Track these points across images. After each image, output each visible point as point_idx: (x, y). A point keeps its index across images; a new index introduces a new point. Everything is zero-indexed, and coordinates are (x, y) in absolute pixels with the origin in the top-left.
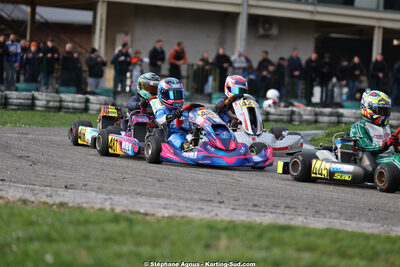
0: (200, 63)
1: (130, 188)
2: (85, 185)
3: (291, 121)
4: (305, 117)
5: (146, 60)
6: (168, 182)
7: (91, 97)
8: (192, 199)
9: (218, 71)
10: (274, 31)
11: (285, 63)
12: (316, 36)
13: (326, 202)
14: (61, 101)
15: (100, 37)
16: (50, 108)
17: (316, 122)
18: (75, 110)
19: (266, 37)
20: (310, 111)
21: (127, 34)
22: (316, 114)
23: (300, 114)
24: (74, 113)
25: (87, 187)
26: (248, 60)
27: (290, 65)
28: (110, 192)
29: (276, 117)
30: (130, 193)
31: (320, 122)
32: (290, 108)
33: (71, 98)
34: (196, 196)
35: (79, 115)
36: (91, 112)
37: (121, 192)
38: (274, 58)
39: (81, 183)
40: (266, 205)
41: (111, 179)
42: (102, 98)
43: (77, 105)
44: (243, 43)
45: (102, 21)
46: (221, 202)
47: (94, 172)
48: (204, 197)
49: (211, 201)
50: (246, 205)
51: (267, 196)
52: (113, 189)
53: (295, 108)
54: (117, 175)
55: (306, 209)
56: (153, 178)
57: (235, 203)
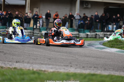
0: (63, 18)
1: (39, 62)
2: (23, 61)
3: (96, 37)
4: (101, 36)
5: (44, 17)
6: (53, 60)
7: (25, 31)
8: (61, 65)
9: (70, 20)
10: (89, 6)
11: (93, 17)
12: (104, 7)
13: (108, 65)
15: (28, 9)
19: (87, 8)
20: (103, 34)
21: (37, 8)
23: (99, 35)
25: (24, 62)
28: (32, 63)
30: (39, 63)
32: (95, 33)
37: (36, 63)
39: (22, 61)
40: (87, 67)
41: (32, 59)
42: (29, 31)
44: (78, 10)
46: (71, 66)
47: (26, 57)
48: (65, 65)
49: (68, 66)
50: (80, 67)
51: (88, 64)
52: (33, 62)
53: (97, 33)
54: (34, 57)
55: (101, 68)
56: (47, 58)
57: (76, 66)
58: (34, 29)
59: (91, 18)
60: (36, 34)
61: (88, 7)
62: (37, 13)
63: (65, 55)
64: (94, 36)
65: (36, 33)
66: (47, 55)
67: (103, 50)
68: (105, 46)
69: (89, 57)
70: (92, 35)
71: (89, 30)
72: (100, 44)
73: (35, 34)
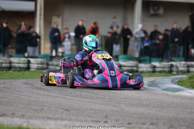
0: (109, 35)
1: (44, 115)
2: (13, 114)
3: (170, 72)
4: (181, 69)
5: (73, 34)
6: (73, 111)
7: (31, 60)
8: (86, 121)
9: (122, 40)
10: (161, 11)
11: (169, 33)
12: (190, 14)
13: (180, 121)
14: (10, 63)
15: (40, 19)
16: (3, 68)
17: (188, 72)
18: (21, 69)
19: (156, 15)
20: (184, 64)
21: (58, 16)
22: (188, 66)
23: (177, 67)
24: (20, 71)
25: (14, 115)
26: (145, 32)
27: (172, 34)
28: (30, 118)
29: (160, 69)
30: (43, 118)
31: (191, 72)
32: (170, 63)
33: (18, 61)
34: (89, 119)
35: (23, 72)
36: (31, 70)
37: (37, 118)
38: (161, 29)
39: (10, 113)
40: (137, 123)
41: (33, 110)
42: (39, 60)
43: (22, 65)
44: (139, 20)
45: (41, 8)
46: (106, 122)
47: (23, 106)
48: (94, 119)
49: (99, 121)
50: (123, 123)
51: (140, 118)
52: (32, 116)
53: (173, 63)
54: (38, 107)
55: (165, 125)
56: (63, 109)
57: (115, 122)
58: (52, 58)
59: (165, 35)
60: (53, 67)
61: (158, 12)
62: (57, 25)
63: (101, 102)
64: (167, 69)
65: (53, 65)
66: (64, 103)
67: (177, 93)
68: (182, 86)
69: (147, 106)
70: (164, 68)
71: (160, 59)
72: (173, 82)
73: (50, 67)
